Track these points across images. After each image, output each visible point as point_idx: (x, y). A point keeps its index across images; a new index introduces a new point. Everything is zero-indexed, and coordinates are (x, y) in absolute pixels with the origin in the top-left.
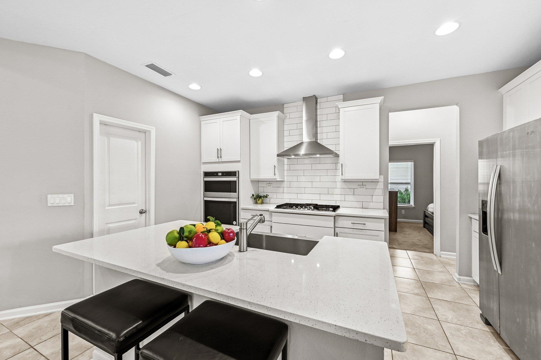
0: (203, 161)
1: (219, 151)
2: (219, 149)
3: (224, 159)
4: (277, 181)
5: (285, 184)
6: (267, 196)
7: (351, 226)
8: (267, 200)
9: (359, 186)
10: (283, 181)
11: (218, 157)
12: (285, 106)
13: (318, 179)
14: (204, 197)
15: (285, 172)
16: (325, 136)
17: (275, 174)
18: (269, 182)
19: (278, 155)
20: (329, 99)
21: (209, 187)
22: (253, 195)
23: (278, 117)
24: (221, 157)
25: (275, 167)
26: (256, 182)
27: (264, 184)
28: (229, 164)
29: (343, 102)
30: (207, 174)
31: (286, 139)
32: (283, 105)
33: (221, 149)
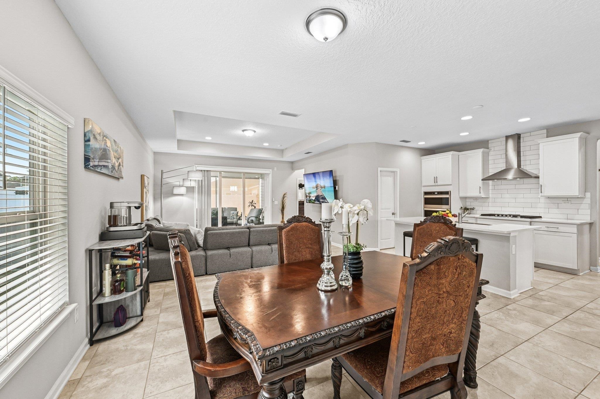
0: (423, 185)
1: (436, 179)
2: (435, 177)
3: (439, 183)
4: (482, 198)
5: (490, 200)
6: (474, 208)
7: (546, 229)
8: (474, 211)
9: (564, 202)
10: (488, 198)
11: (435, 182)
12: (490, 142)
13: (522, 196)
14: (424, 208)
15: (490, 191)
16: (528, 162)
17: (480, 193)
18: (476, 199)
19: (482, 180)
20: (532, 133)
21: (427, 201)
22: (462, 208)
23: (483, 152)
24: (437, 182)
25: (480, 187)
26: (464, 199)
27: (472, 200)
28: (443, 187)
29: (547, 137)
30: (426, 193)
31: (490, 166)
32: (488, 141)
33: (437, 177)
